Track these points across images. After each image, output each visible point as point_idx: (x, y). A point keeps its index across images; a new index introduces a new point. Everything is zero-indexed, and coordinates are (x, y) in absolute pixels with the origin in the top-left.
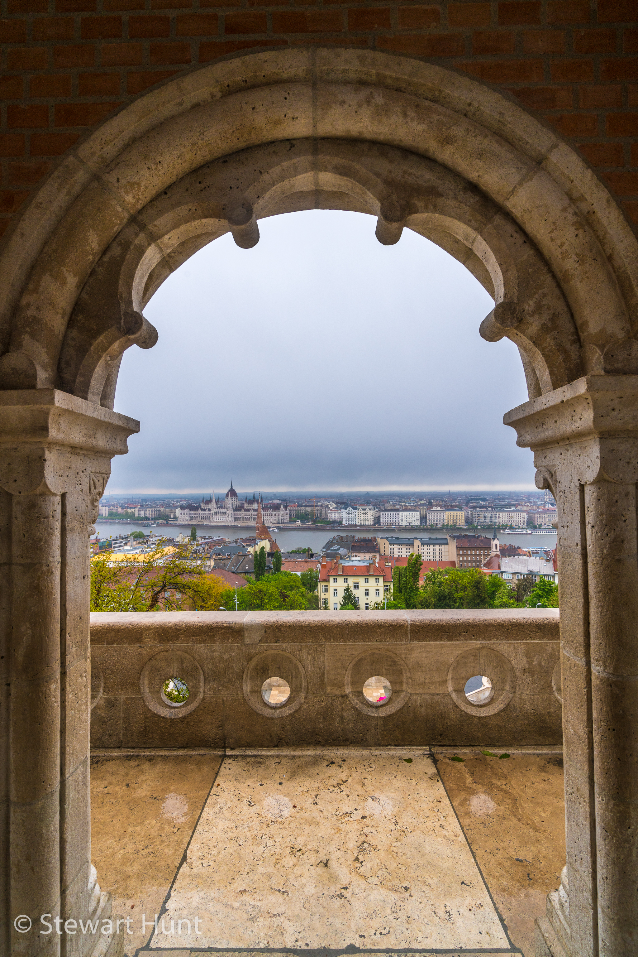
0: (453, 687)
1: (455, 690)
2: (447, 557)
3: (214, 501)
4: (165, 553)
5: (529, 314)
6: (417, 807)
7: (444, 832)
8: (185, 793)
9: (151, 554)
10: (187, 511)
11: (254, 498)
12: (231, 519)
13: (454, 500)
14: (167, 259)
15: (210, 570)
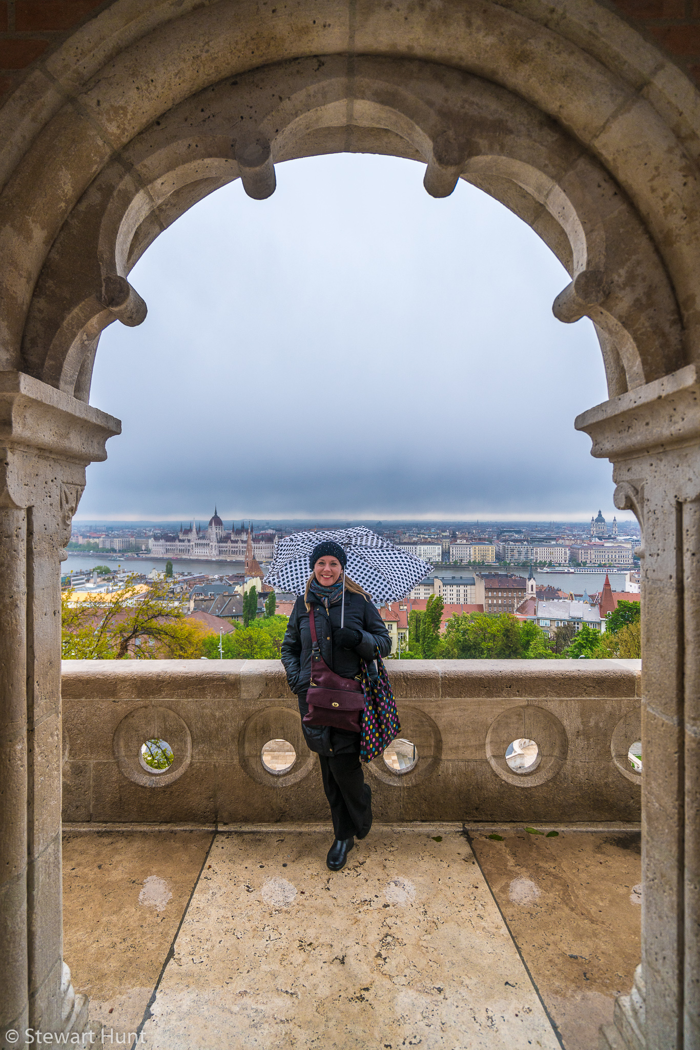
0: (492, 752)
1: (494, 756)
2: (473, 600)
3: (194, 530)
4: (136, 591)
5: (619, 286)
6: (449, 894)
7: (483, 923)
8: (170, 875)
9: (119, 592)
10: (162, 542)
11: (243, 527)
12: (215, 552)
13: (483, 531)
14: (157, 212)
15: (190, 613)
